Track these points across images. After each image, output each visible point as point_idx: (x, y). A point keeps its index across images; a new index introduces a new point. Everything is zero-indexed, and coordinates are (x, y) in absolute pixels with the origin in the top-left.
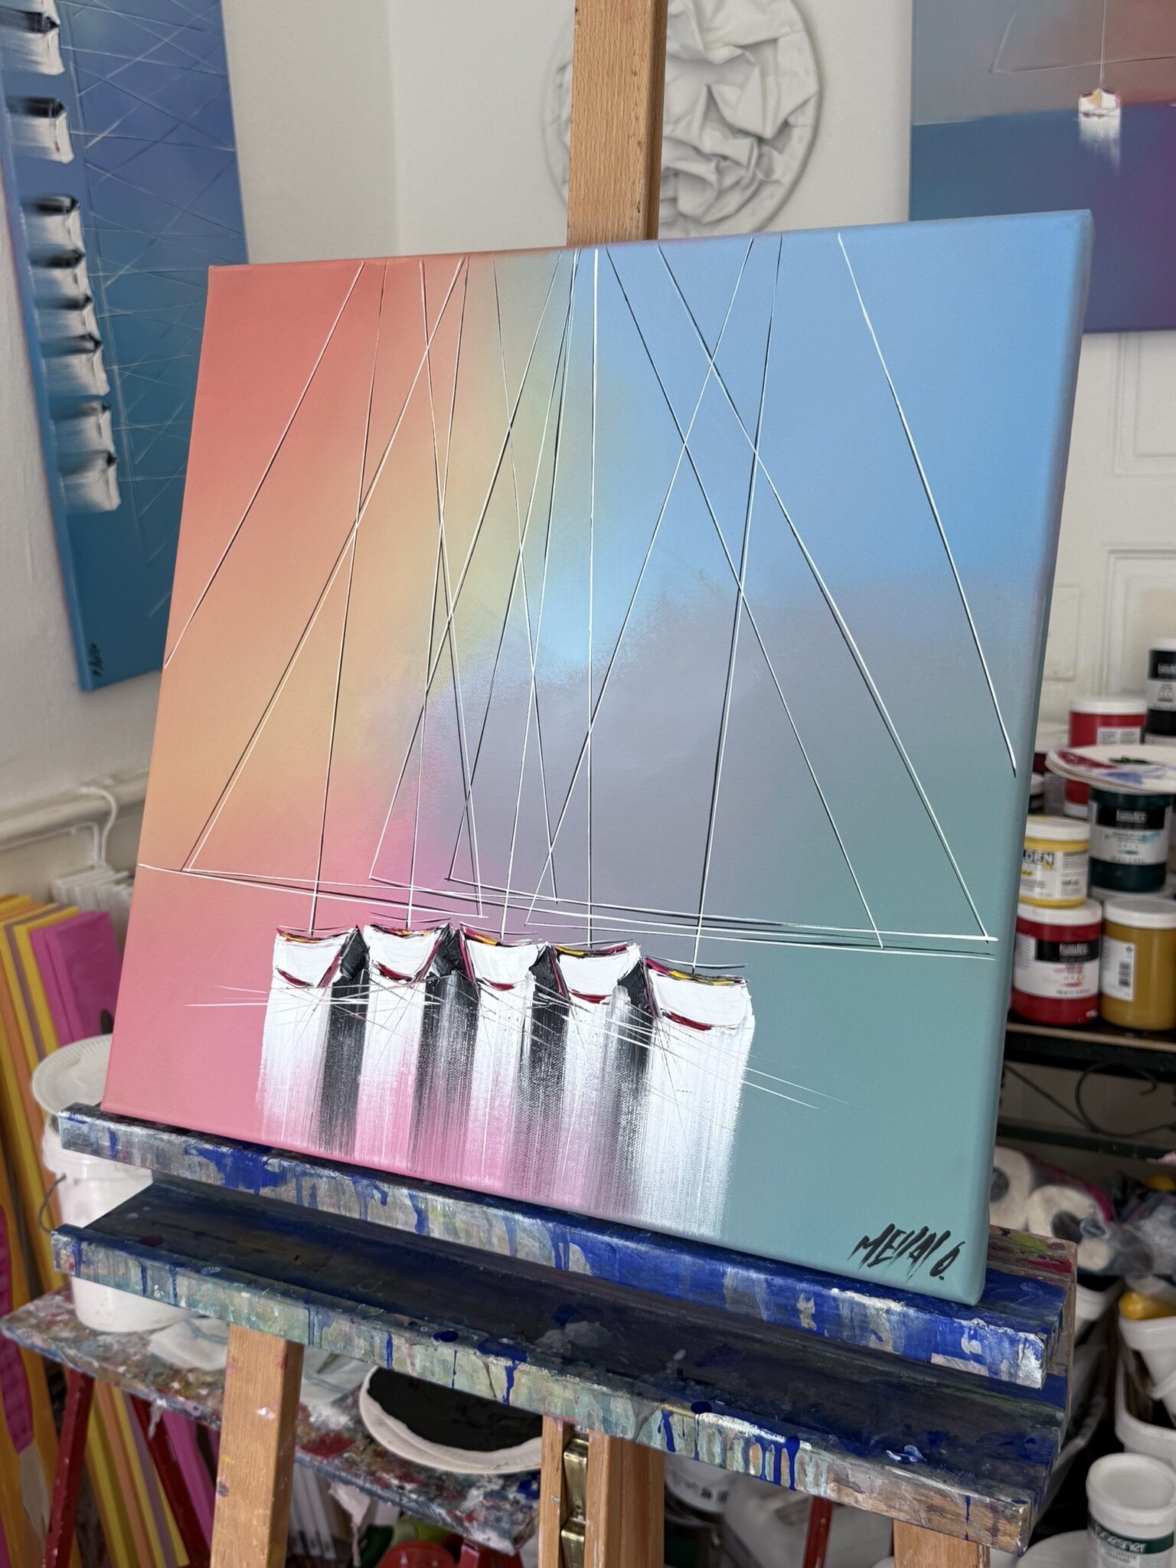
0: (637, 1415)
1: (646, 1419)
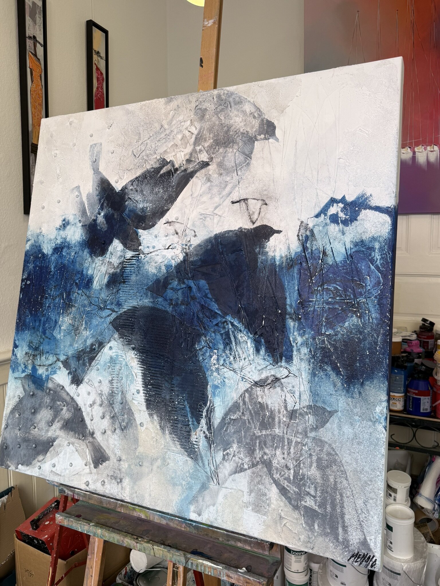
0: (185, 560)
1: (187, 561)
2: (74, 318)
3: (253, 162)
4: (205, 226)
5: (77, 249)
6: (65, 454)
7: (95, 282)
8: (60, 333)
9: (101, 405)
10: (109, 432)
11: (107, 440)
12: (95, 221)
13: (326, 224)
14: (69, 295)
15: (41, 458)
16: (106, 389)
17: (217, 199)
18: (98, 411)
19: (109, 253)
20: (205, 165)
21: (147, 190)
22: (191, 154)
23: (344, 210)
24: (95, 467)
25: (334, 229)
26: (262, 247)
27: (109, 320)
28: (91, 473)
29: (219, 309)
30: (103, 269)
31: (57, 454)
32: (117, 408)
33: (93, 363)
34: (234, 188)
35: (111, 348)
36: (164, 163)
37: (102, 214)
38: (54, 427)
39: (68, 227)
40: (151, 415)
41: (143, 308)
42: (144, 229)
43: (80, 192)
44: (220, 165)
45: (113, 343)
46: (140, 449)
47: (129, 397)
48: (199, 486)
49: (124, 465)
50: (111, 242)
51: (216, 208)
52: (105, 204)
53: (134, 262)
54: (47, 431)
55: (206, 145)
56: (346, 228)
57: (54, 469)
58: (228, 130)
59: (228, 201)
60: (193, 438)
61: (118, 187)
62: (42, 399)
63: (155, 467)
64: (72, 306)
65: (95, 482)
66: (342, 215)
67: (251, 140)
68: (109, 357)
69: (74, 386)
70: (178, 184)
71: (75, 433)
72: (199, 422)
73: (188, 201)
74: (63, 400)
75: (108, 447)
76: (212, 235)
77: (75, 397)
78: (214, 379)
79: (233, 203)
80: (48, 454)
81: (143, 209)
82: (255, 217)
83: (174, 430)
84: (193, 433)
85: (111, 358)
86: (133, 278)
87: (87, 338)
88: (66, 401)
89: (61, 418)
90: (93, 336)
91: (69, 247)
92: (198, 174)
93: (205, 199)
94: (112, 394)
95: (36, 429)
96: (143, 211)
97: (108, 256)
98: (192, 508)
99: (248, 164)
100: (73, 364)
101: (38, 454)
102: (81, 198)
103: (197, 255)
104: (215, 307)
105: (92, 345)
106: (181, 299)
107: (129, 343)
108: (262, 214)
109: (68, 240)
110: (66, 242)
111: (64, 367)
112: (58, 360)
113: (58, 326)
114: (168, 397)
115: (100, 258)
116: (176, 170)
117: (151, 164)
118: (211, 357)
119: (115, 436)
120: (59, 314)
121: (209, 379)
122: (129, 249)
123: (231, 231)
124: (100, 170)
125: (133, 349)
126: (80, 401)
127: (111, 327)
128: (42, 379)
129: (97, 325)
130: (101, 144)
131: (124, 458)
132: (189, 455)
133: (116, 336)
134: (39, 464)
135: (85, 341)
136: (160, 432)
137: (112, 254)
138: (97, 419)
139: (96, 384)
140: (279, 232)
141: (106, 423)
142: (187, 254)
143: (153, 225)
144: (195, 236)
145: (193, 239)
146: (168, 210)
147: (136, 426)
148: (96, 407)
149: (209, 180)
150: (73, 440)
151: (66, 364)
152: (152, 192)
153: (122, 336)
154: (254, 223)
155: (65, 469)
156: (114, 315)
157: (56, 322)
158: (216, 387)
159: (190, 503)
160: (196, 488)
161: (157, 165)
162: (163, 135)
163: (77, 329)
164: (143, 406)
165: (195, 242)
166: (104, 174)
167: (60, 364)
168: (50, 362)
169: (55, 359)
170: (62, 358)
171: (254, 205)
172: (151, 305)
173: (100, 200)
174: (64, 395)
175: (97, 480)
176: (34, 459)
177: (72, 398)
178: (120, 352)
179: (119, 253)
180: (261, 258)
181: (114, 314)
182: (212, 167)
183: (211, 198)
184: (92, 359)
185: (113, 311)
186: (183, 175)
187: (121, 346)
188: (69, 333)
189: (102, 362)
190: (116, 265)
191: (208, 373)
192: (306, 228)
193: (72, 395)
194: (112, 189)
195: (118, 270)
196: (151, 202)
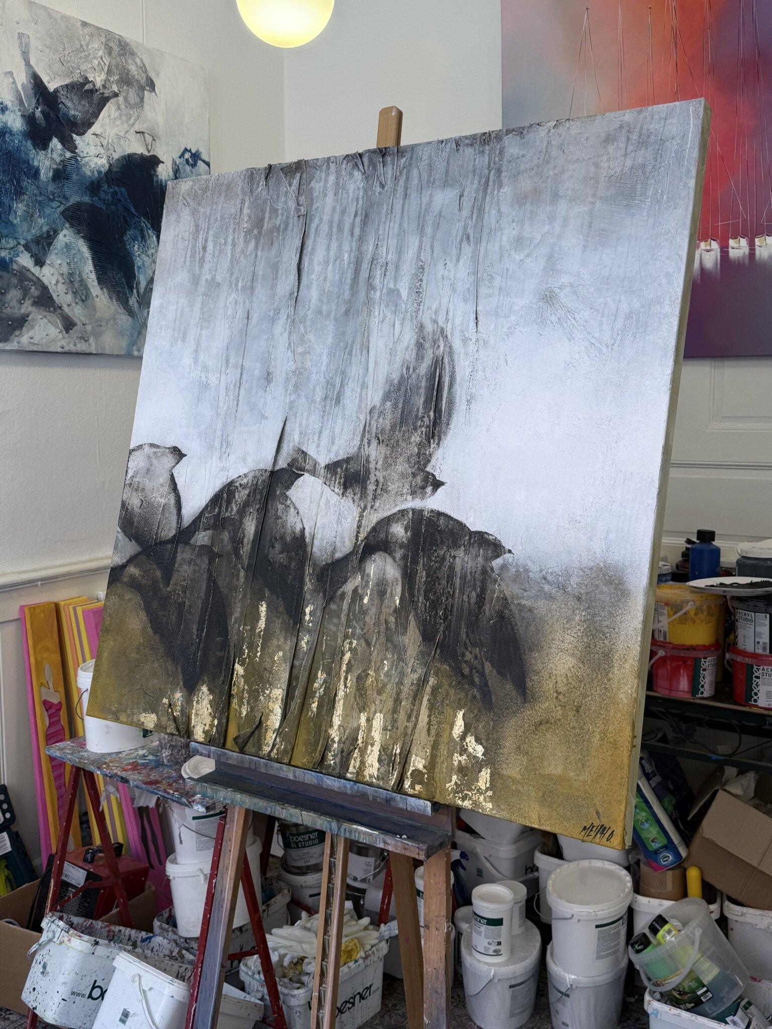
2: (28, 206)
3: (145, 105)
4: (120, 145)
5: (20, 138)
6: (40, 326)
7: (42, 174)
8: (16, 218)
9: (64, 283)
10: (73, 304)
11: (73, 311)
12: (34, 113)
13: (184, 165)
14: (19, 182)
15: (17, 333)
16: (65, 269)
17: (126, 126)
18: (61, 288)
19: (50, 148)
20: (116, 95)
21: (75, 99)
22: (105, 81)
23: (191, 157)
24: (67, 333)
25: (188, 168)
26: (155, 171)
27: (59, 210)
28: (64, 338)
29: (137, 211)
30: (47, 163)
31: (33, 327)
32: (77, 285)
33: (51, 248)
34: (136, 120)
35: (65, 236)
36: (87, 81)
37: (39, 109)
38: (25, 305)
39: (7, 113)
40: (101, 289)
41: (86, 204)
42: (77, 135)
43: (14, 79)
44: (126, 99)
45: (65, 232)
46: (98, 315)
47: (84, 276)
48: (137, 333)
49: (89, 328)
50: (50, 139)
51: (126, 132)
52: (41, 101)
53: (73, 162)
54: (20, 308)
55: (116, 78)
56: (193, 170)
57: (32, 341)
58: (128, 74)
59: (132, 131)
60: (131, 302)
61: (51, 87)
62: (9, 280)
63: (109, 326)
64: (24, 194)
65: (68, 344)
66: (190, 160)
67: (142, 89)
68: (64, 243)
69: (38, 268)
70: (99, 104)
71: (46, 308)
72: (132, 291)
73: (107, 121)
74: (30, 280)
75: (74, 315)
76: (126, 154)
77: (41, 278)
78: (138, 262)
79: (137, 132)
80: (24, 329)
81: (74, 115)
82: (149, 147)
83: (118, 299)
84: (130, 299)
85: (66, 244)
86: (74, 177)
87: (43, 225)
88: (33, 281)
89: (31, 296)
90: (48, 224)
91: (11, 133)
92: (112, 100)
93: (118, 123)
94: (71, 275)
95: (9, 309)
96: (75, 118)
97: (49, 151)
98: (135, 348)
99: (142, 106)
100: (33, 247)
101: (14, 329)
102: (16, 86)
103: (117, 167)
104: (133, 210)
105: (48, 232)
106: (111, 200)
107: (79, 232)
108: (153, 147)
109: (9, 125)
110: (7, 127)
111: (26, 250)
112: (19, 244)
113: (12, 211)
114: (111, 275)
115: (43, 152)
116: (97, 90)
117: (76, 78)
118: (134, 246)
119: (79, 307)
120: (12, 199)
121: (135, 262)
122: (68, 149)
123: (136, 154)
124: (32, 63)
125: (82, 237)
126: (45, 281)
127: (61, 217)
128: (5, 261)
129: (50, 215)
130: (29, 37)
131: (87, 322)
132: (129, 315)
133: (67, 225)
134: (17, 338)
135: (41, 227)
136: (110, 300)
137: (52, 150)
138: (62, 295)
139: (57, 266)
140: (163, 163)
141: (69, 298)
142: (111, 165)
143: (84, 134)
144: (115, 151)
145: (113, 153)
146: (93, 123)
147: (93, 298)
148: (60, 285)
149: (119, 108)
150: (46, 314)
151: (27, 247)
152: (80, 103)
153: (72, 226)
154: (149, 152)
155: (42, 339)
156: (62, 208)
157: (10, 208)
158: (139, 267)
159: (133, 345)
160: (136, 335)
161: (81, 81)
162: (83, 55)
163: (32, 216)
164: (96, 283)
165: (116, 156)
166: (36, 69)
167: (21, 248)
168: (11, 245)
169: (16, 243)
170: (23, 242)
171: (149, 139)
172: (90, 202)
173: (35, 94)
174: (30, 276)
175: (69, 342)
176: (11, 335)
177: (38, 278)
178: (73, 240)
179: (60, 152)
180: (155, 179)
181: (62, 206)
182: (121, 99)
183: (122, 124)
184: (50, 244)
185: (62, 203)
186: (101, 98)
187: (72, 234)
188: (25, 220)
189: (59, 247)
190: (58, 161)
191: (134, 258)
192: (176, 164)
193: (37, 275)
194: (45, 88)
195: (61, 167)
196: (80, 112)
